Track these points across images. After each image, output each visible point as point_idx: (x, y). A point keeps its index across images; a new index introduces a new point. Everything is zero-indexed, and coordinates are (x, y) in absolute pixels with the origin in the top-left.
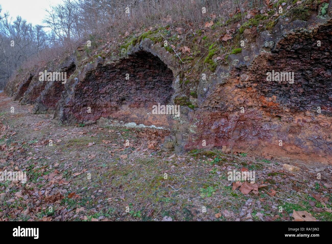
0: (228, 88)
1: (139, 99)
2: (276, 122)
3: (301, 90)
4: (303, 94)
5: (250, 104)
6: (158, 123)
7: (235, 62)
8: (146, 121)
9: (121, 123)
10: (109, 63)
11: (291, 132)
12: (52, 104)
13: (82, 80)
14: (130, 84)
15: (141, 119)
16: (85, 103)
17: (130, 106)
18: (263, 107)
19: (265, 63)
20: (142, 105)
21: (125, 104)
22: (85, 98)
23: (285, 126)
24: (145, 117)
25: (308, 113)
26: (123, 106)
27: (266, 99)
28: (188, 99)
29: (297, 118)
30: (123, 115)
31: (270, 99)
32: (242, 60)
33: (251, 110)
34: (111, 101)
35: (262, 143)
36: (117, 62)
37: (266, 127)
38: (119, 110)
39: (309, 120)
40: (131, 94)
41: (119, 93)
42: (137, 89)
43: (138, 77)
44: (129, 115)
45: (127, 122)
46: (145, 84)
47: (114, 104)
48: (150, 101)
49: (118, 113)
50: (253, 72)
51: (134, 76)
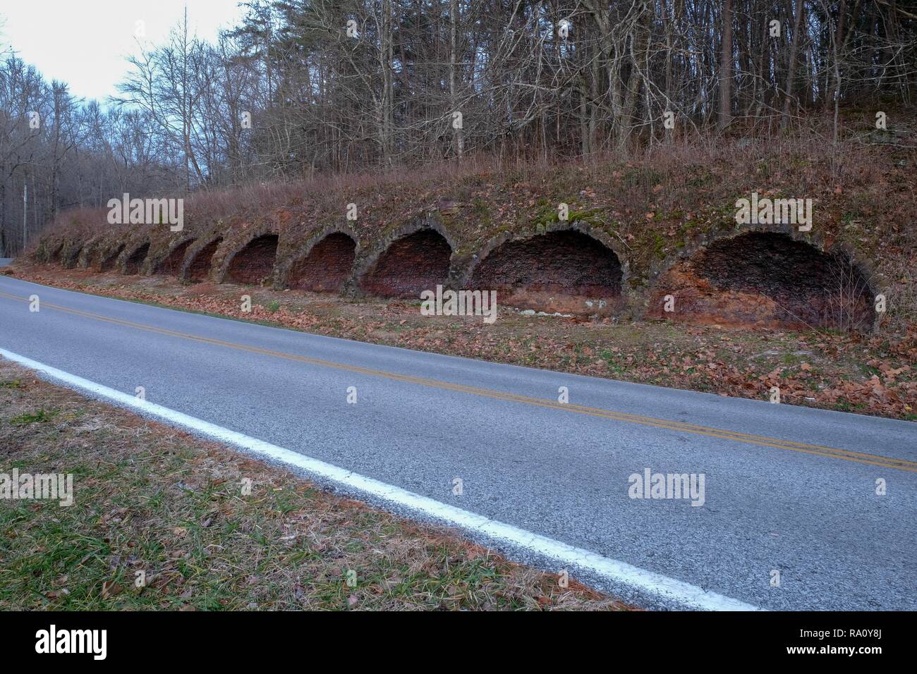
0: (674, 272)
1: (540, 281)
2: (707, 299)
3: (726, 274)
4: (728, 277)
5: (688, 284)
6: (564, 309)
7: (680, 253)
8: (548, 308)
9: (517, 311)
10: (518, 238)
11: (719, 307)
12: (370, 288)
13: (483, 257)
14: (532, 262)
15: (542, 305)
16: (479, 286)
17: (527, 290)
18: (698, 287)
19: (702, 255)
20: (543, 288)
21: (521, 287)
22: (480, 278)
23: (715, 302)
24: (547, 303)
25: (732, 292)
26: (518, 289)
27: (701, 281)
28: (641, 280)
29: (724, 295)
30: (518, 301)
31: (704, 281)
32: (685, 252)
33: (688, 289)
34: (506, 283)
35: (697, 316)
36: (528, 238)
37: (700, 303)
38: (514, 294)
39: (732, 297)
40: (531, 274)
41: (516, 274)
42: (538, 269)
43: (544, 254)
44: (526, 300)
45: (523, 309)
46: (551, 263)
47: (509, 286)
48: (554, 283)
49: (512, 298)
50: (693, 261)
51: (540, 252)
